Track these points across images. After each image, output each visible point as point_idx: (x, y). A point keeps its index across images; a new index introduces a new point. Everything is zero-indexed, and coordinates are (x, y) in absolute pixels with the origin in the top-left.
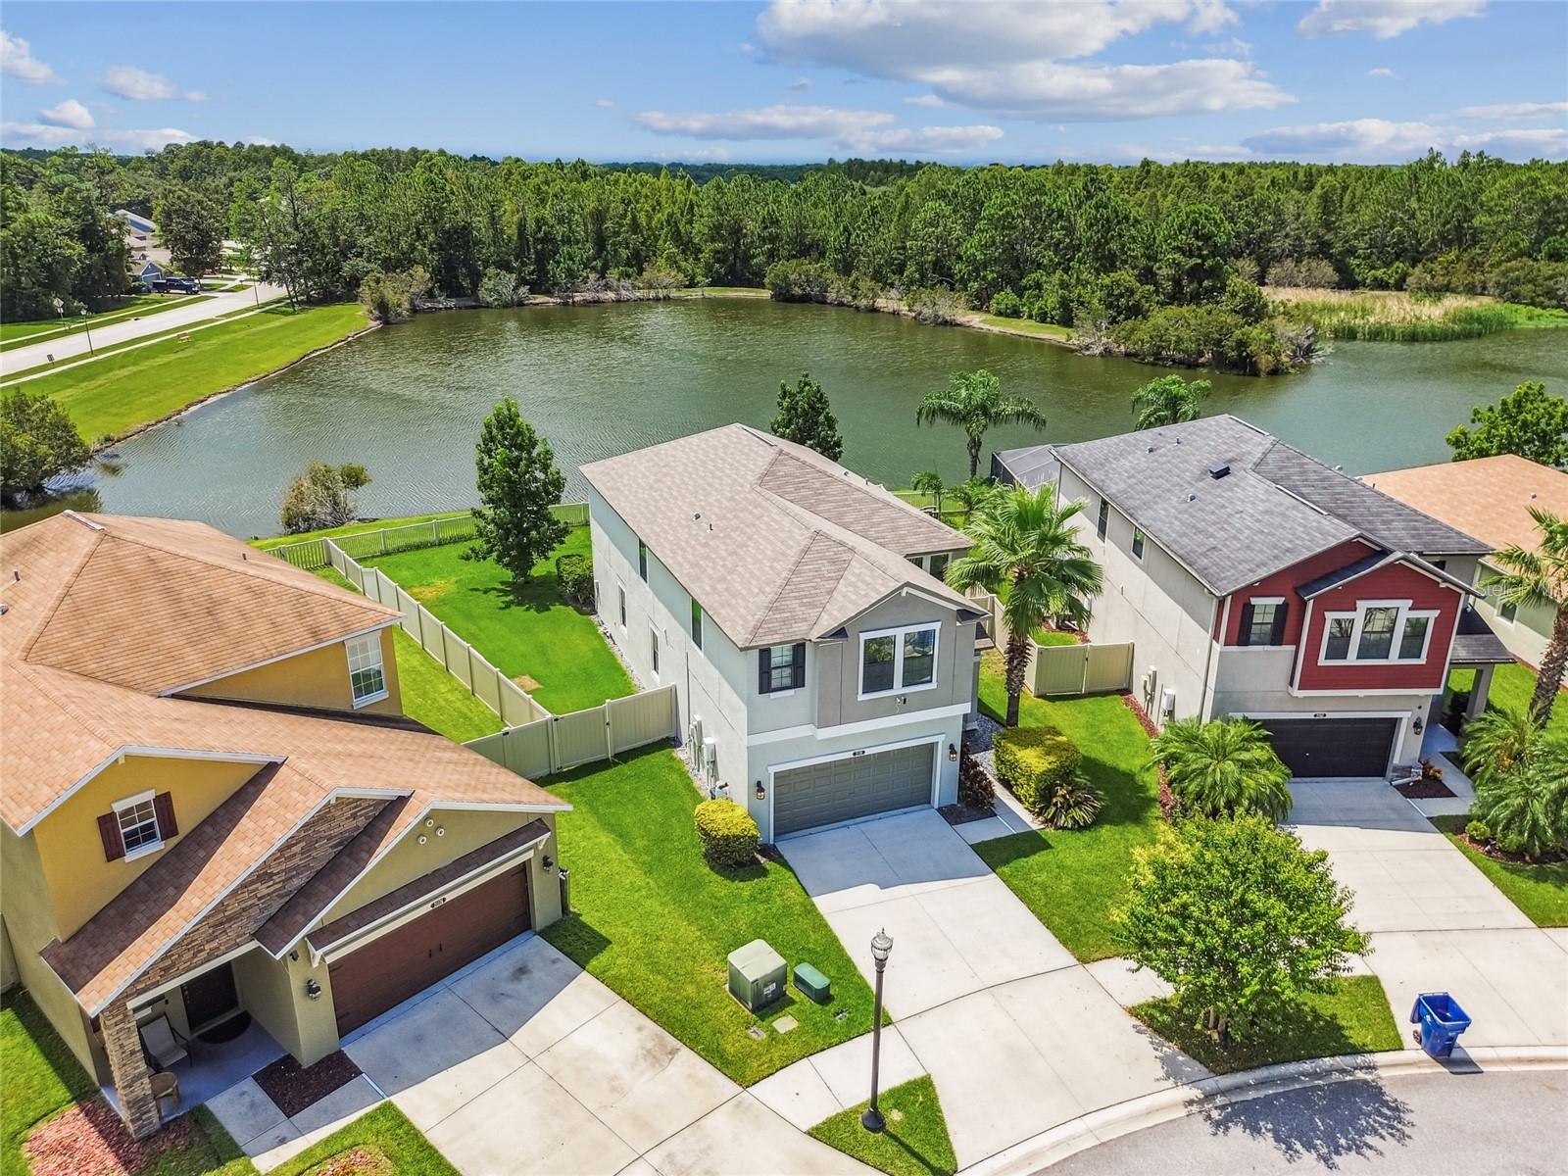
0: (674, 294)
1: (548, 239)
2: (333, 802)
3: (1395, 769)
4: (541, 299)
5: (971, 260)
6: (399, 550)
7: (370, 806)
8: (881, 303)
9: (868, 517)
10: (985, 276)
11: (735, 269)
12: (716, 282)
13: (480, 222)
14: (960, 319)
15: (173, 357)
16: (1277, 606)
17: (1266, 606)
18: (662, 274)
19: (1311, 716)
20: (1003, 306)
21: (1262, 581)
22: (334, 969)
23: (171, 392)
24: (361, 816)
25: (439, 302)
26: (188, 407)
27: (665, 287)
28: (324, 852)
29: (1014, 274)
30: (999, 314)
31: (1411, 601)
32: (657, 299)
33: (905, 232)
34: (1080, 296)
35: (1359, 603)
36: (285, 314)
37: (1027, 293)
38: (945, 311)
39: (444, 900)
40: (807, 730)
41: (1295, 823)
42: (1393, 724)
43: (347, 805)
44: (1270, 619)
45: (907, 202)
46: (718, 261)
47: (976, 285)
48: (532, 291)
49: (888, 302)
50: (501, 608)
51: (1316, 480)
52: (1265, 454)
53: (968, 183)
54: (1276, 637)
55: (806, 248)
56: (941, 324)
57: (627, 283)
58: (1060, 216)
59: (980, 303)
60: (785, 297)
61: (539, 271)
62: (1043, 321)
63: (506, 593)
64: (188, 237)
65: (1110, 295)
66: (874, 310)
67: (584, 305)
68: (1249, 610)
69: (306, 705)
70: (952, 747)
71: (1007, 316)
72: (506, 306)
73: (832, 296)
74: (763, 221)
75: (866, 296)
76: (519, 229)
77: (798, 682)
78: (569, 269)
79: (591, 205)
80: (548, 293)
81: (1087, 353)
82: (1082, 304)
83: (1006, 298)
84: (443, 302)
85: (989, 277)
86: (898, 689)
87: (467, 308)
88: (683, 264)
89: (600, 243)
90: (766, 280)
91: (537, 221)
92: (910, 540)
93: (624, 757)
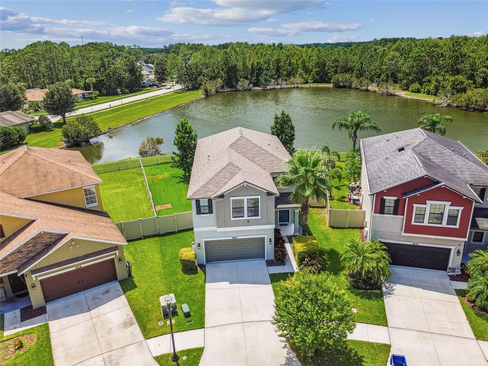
0: (300, 86)
1: (260, 69)
2: (42, 233)
3: (450, 269)
4: (256, 88)
5: (404, 72)
6: (162, 164)
7: (56, 235)
8: (370, 88)
9: (263, 159)
10: (409, 78)
11: (323, 77)
12: (315, 82)
13: (240, 65)
14: (397, 94)
15: (142, 106)
16: (395, 200)
17: (390, 200)
18: (298, 79)
19: (412, 244)
20: (414, 89)
21: (387, 190)
22: (42, 282)
23: (135, 116)
24: (53, 238)
25: (225, 89)
26: (138, 120)
27: (297, 84)
28: (40, 247)
29: (421, 77)
30: (412, 91)
31: (450, 203)
32: (294, 88)
33: (382, 63)
34: (443, 85)
35: (427, 202)
36: (180, 93)
37: (424, 84)
38: (391, 90)
39: (81, 266)
40: (215, 228)
41: (395, 283)
42: (449, 250)
43: (48, 234)
44: (392, 205)
45: (384, 53)
46: (317, 75)
47: (405, 81)
48: (254, 86)
49: (373, 87)
50: (178, 183)
51: (438, 154)
52: (420, 143)
53: (408, 45)
54: (396, 212)
55: (347, 70)
56: (390, 95)
57: (285, 83)
58: (442, 56)
59: (406, 88)
60: (338, 86)
61: (257, 79)
62: (428, 94)
63: (182, 178)
64: (159, 71)
65: (453, 84)
66: (367, 90)
67: (270, 90)
68: (383, 201)
69: (70, 205)
70: (270, 239)
71: (415, 92)
72: (246, 90)
73: (354, 86)
74: (333, 61)
75: (365, 86)
76: (252, 66)
77: (211, 212)
78: (265, 79)
79: (275, 57)
80: (259, 86)
81: (440, 106)
82: (444, 88)
83: (416, 86)
84: (227, 89)
85: (410, 78)
86: (246, 217)
87: (233, 91)
88: (305, 76)
89: (278, 70)
90: (332, 81)
91: (257, 63)
92: (275, 168)
93: (180, 231)
